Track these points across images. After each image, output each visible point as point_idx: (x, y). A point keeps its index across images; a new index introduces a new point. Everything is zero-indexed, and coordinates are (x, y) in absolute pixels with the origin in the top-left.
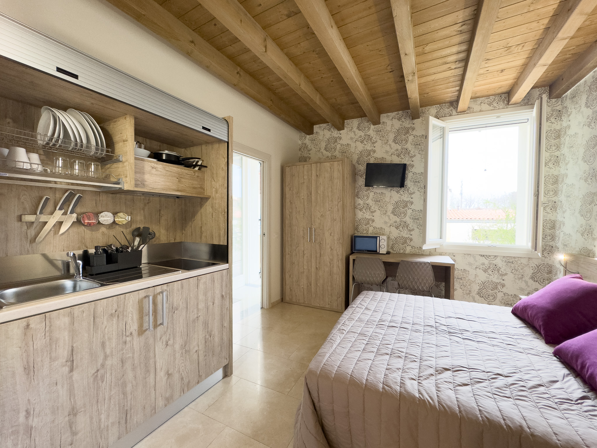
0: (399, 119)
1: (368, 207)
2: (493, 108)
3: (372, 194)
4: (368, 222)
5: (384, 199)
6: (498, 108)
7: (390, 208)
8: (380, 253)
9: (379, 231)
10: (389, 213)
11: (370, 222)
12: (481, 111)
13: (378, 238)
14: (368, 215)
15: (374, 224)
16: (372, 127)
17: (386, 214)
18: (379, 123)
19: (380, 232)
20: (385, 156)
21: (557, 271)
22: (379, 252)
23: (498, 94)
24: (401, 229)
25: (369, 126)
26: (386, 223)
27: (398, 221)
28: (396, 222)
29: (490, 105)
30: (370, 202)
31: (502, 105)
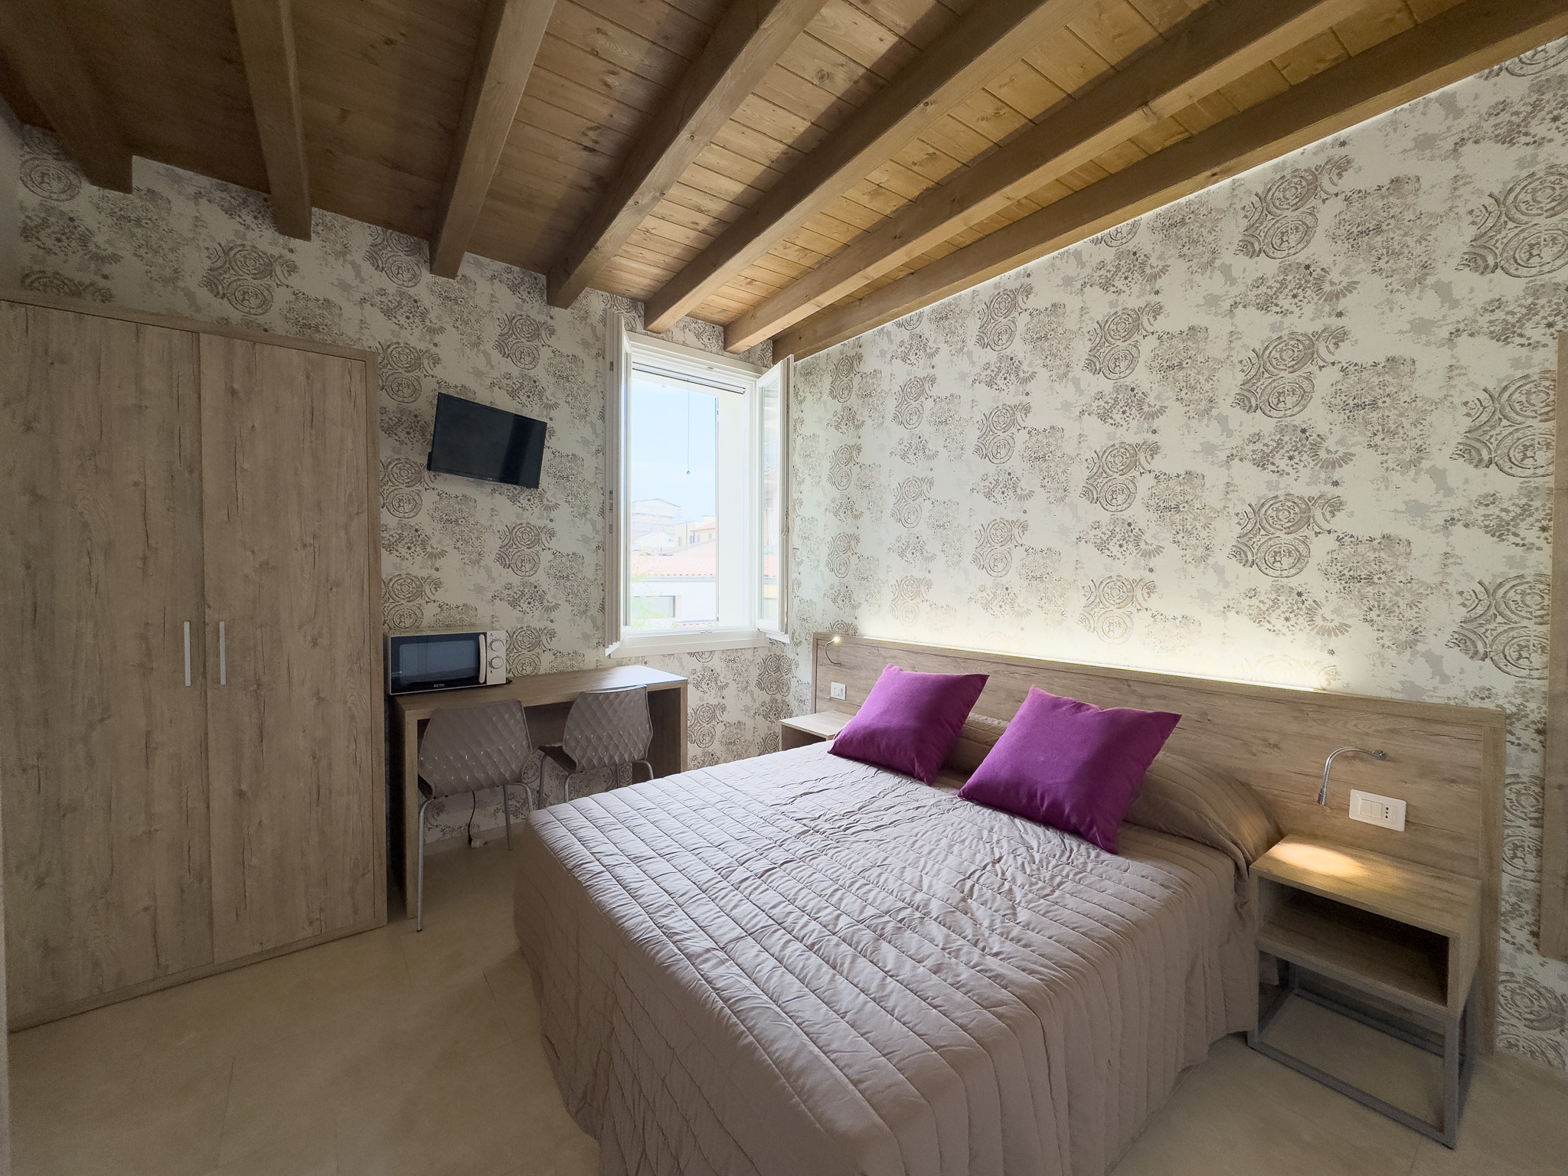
0: (514, 288)
1: (418, 540)
2: (703, 347)
3: (429, 498)
4: (418, 589)
5: (472, 515)
6: (710, 349)
7: (492, 544)
8: (488, 684)
9: (458, 617)
10: (489, 560)
11: (427, 588)
12: (684, 344)
13: (482, 637)
14: (417, 566)
15: (440, 596)
16: (426, 276)
17: (478, 561)
18: (453, 276)
19: (462, 620)
20: (472, 383)
21: (790, 665)
22: (485, 682)
23: (712, 322)
24: (525, 606)
25: (416, 268)
26: (479, 589)
27: (514, 584)
28: (509, 586)
29: (698, 336)
30: (423, 520)
31: (715, 345)
